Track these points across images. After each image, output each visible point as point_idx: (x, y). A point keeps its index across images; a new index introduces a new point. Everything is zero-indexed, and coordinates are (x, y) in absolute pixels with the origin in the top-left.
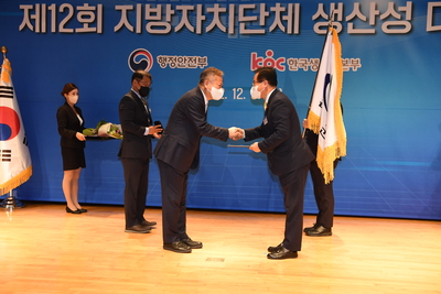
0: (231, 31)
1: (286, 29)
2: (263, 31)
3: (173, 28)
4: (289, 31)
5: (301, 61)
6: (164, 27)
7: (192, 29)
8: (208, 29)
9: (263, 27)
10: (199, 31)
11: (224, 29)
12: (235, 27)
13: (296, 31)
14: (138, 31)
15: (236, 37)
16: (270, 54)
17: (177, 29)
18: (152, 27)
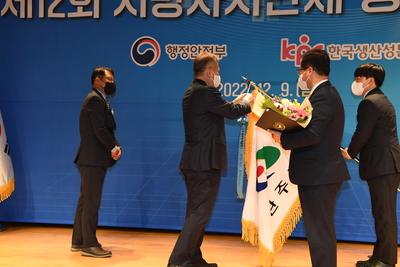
0: (256, 13)
1: (326, 8)
2: (296, 12)
3: (184, 11)
4: (330, 11)
5: (344, 48)
6: (174, 10)
7: (208, 12)
8: (228, 11)
9: (296, 6)
10: (216, 14)
11: (247, 11)
12: (260, 8)
13: (339, 10)
14: (143, 14)
15: (262, 20)
16: (304, 40)
17: (190, 12)
18: (160, 10)
